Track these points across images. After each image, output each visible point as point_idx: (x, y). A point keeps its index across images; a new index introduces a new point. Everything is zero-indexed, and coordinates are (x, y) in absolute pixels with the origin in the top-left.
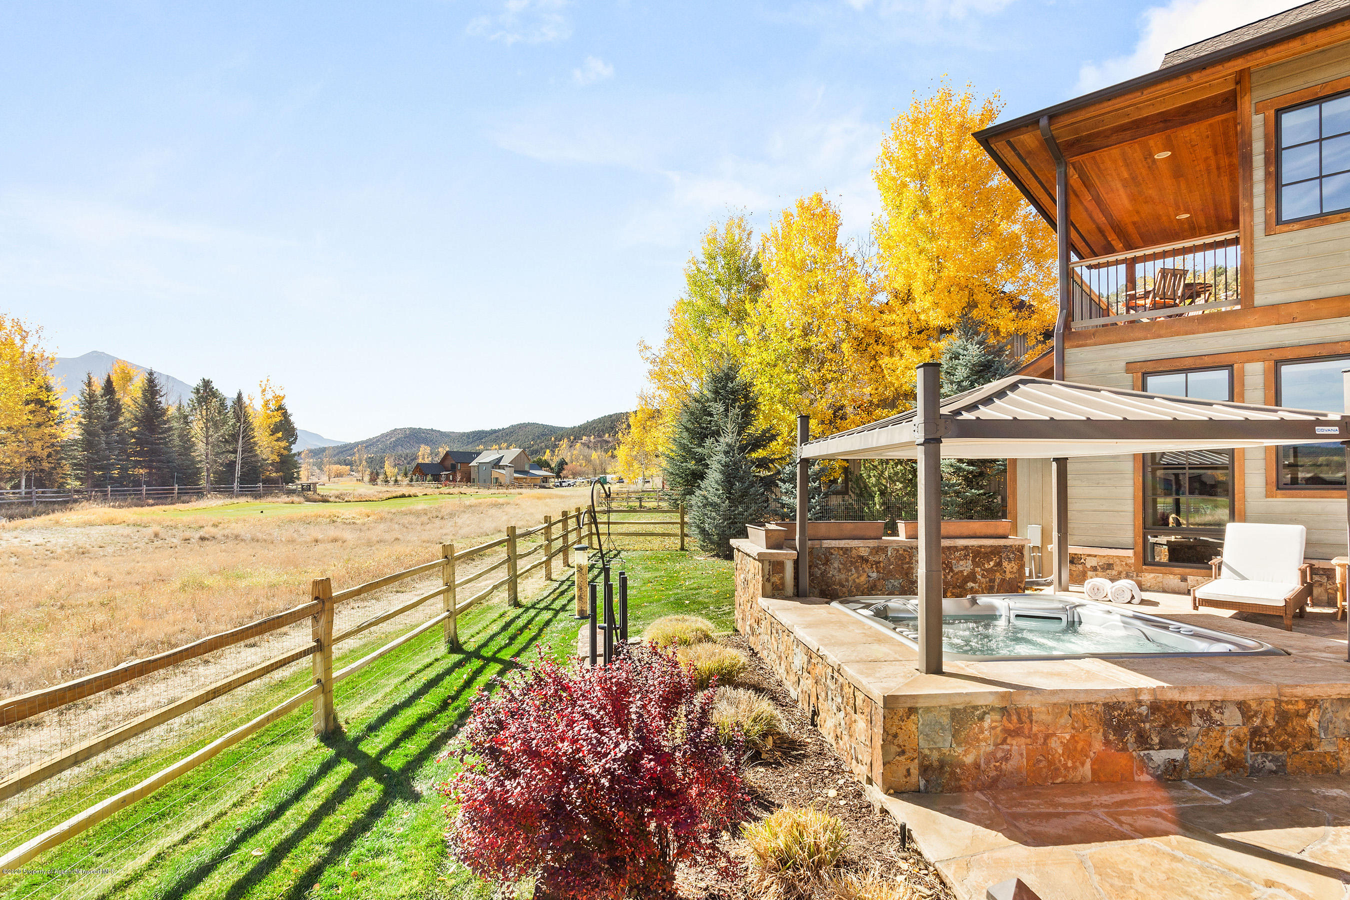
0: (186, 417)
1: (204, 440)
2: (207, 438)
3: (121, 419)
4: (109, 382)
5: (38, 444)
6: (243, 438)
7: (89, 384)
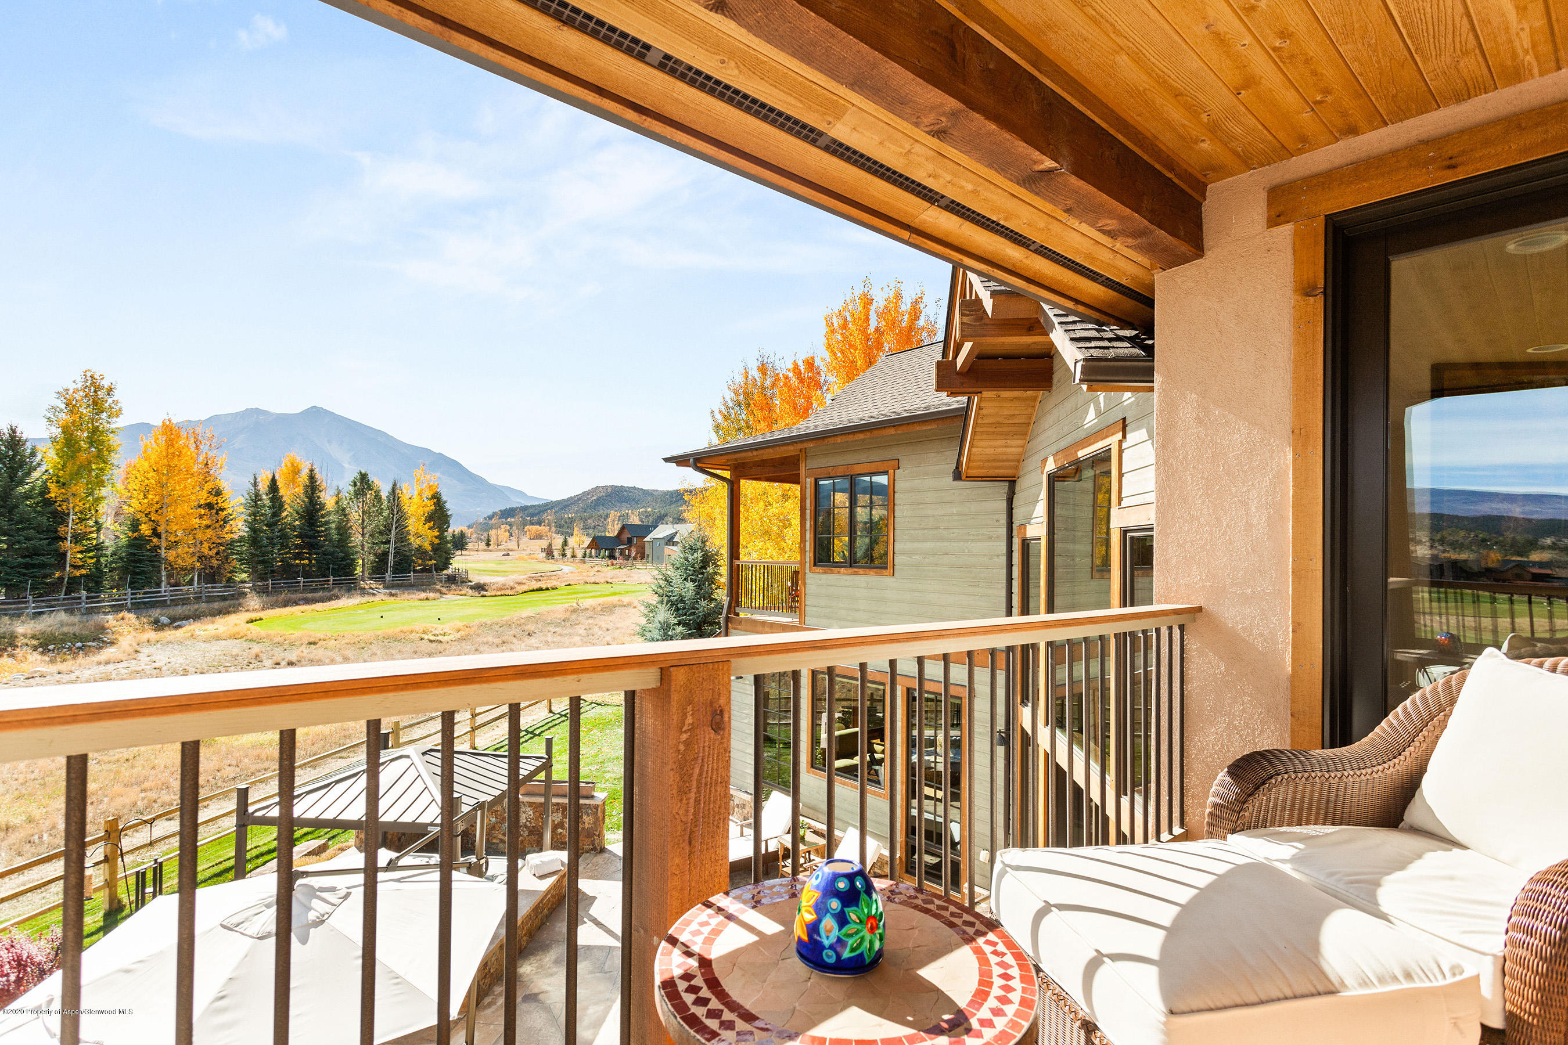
0: (344, 509)
1: (360, 530)
2: (363, 528)
3: (284, 514)
4: (274, 481)
5: (206, 545)
6: (396, 528)
7: (255, 484)
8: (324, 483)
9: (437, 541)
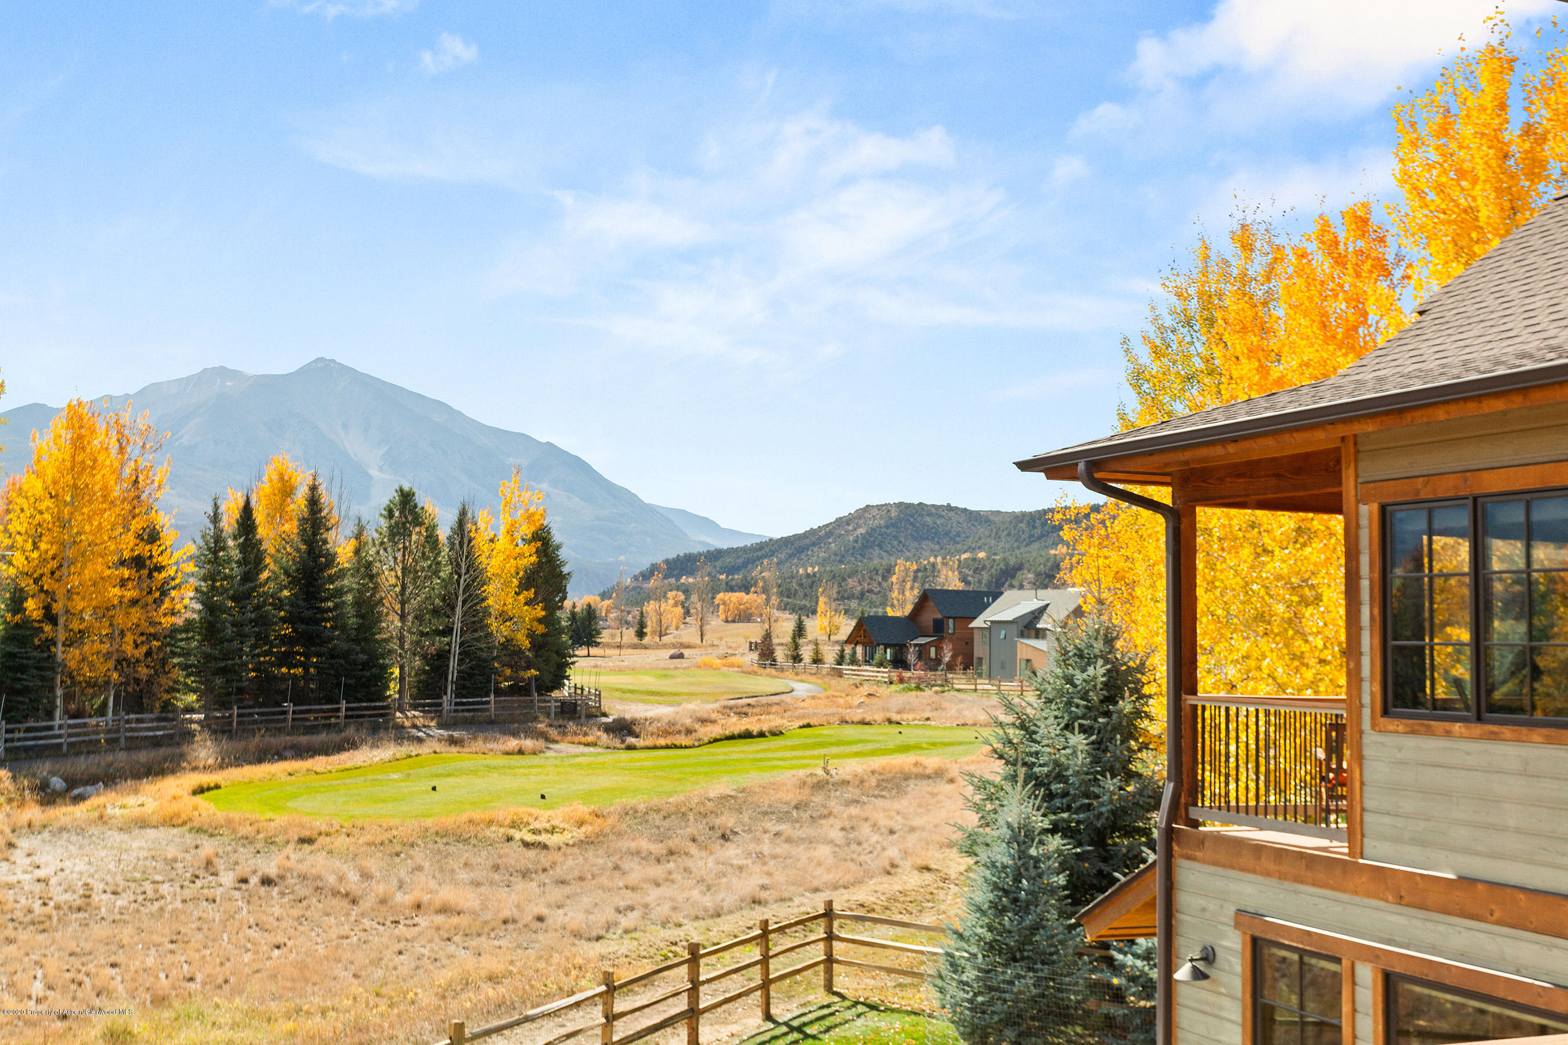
0: (369, 565)
1: (398, 607)
2: (403, 604)
3: (265, 575)
4: (247, 511)
5: (129, 638)
6: (464, 602)
7: (215, 518)
8: (335, 513)
9: (541, 629)
